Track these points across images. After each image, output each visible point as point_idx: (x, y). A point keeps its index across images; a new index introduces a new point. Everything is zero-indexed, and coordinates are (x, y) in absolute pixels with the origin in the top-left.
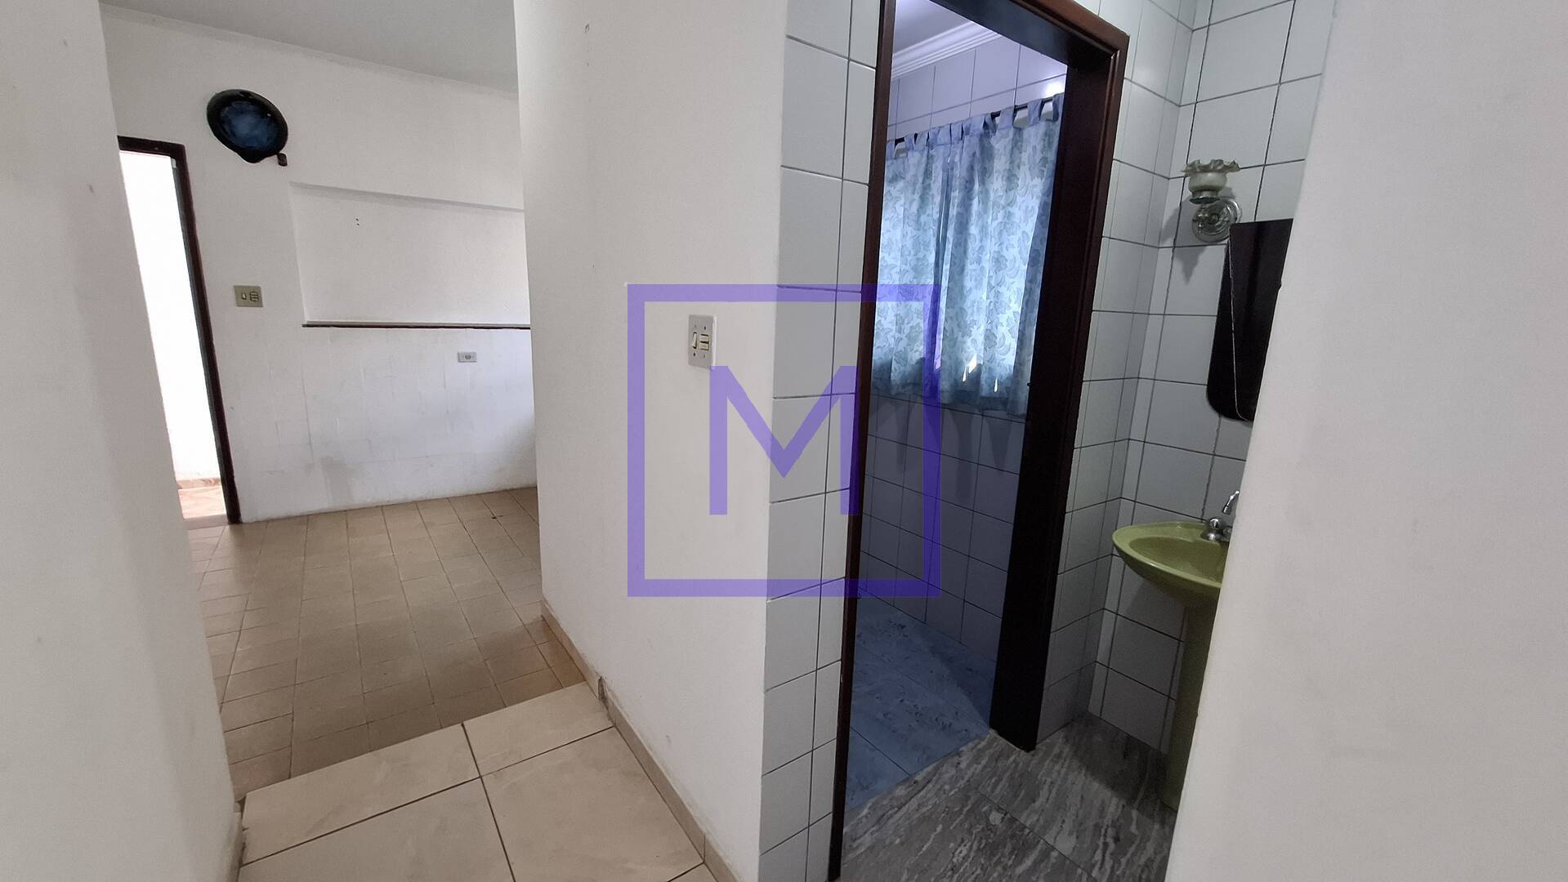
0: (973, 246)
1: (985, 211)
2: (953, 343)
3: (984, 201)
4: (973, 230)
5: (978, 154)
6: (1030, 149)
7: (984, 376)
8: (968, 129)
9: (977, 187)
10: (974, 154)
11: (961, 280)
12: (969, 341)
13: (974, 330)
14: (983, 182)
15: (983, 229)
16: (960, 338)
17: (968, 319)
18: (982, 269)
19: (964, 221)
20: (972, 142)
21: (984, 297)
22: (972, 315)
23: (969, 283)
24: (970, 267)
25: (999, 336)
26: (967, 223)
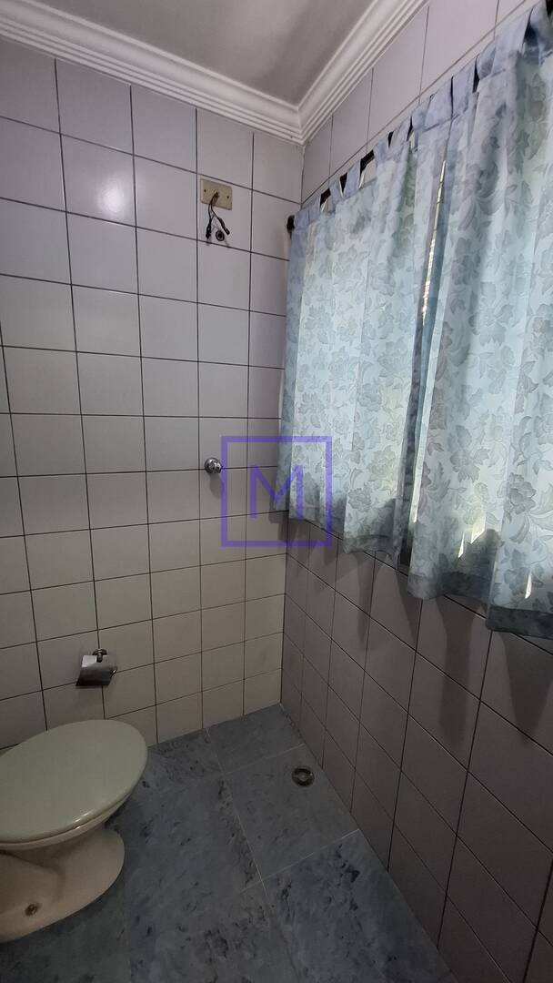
2: (441, 490)
3: (520, 207)
7: (501, 567)
9: (503, 180)
10: (501, 111)
16: (454, 483)
19: (473, 258)
22: (480, 440)
23: (476, 379)
24: (481, 349)
26: (479, 260)
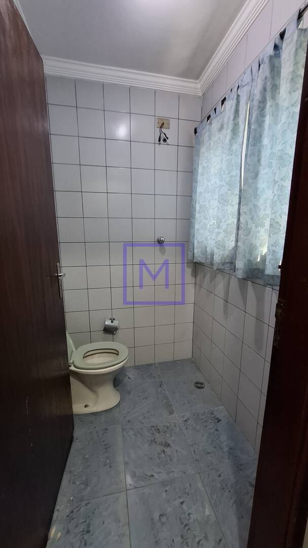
0: (265, 154)
2: (247, 231)
4: (266, 141)
5: (269, 76)
10: (266, 78)
19: (258, 135)
20: (266, 67)
22: (265, 210)
24: (263, 172)
25: (282, 224)
26: (261, 136)
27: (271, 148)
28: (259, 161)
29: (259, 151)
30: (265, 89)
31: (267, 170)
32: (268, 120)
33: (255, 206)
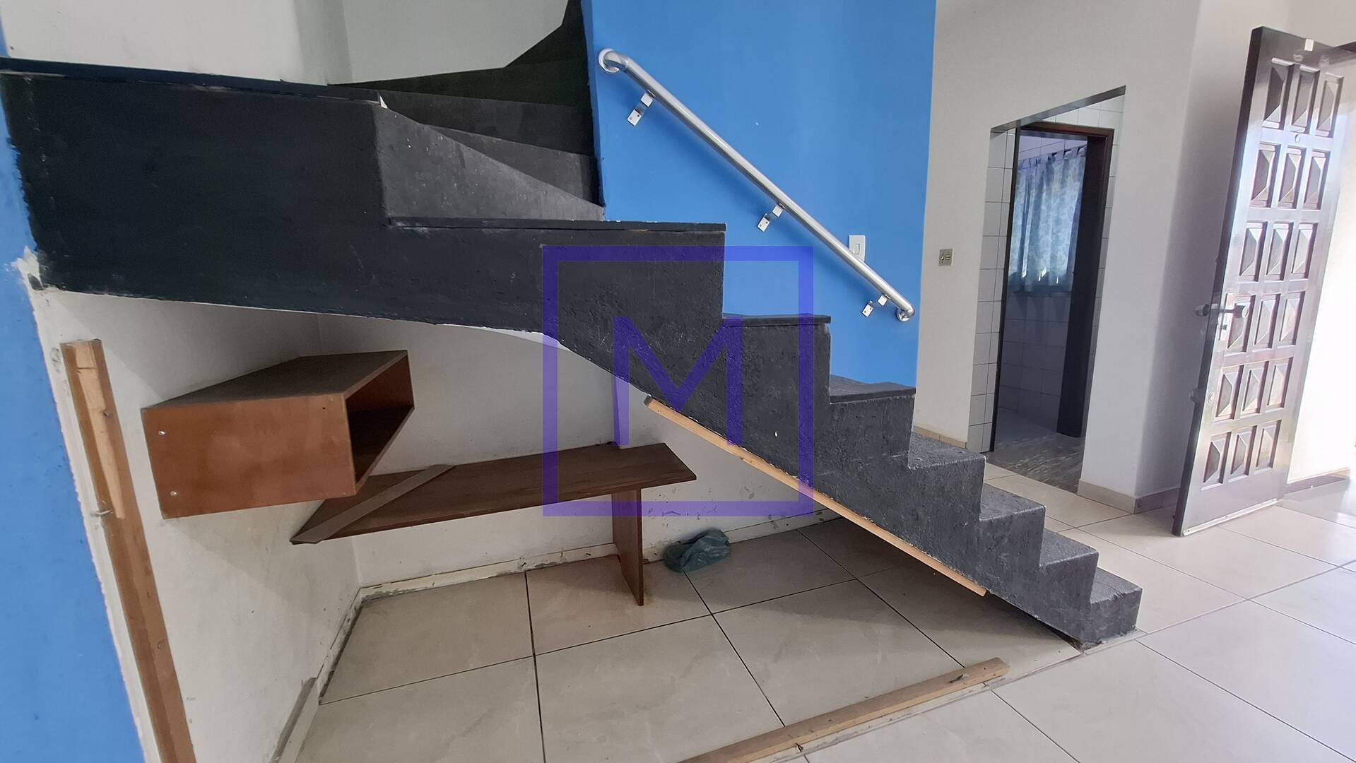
0: (1043, 216)
1: (1050, 198)
2: (1032, 263)
3: (1049, 194)
4: (1043, 207)
5: (1045, 172)
6: (1073, 169)
7: (1050, 276)
8: (1040, 160)
9: (1045, 187)
10: (1043, 172)
11: (1037, 232)
12: (1042, 261)
13: (1044, 256)
14: (1048, 185)
15: (1049, 207)
16: (1037, 260)
17: (1041, 250)
18: (1049, 225)
20: (1042, 167)
21: (1050, 239)
22: (1043, 248)
23: (1041, 233)
24: (1042, 225)
25: (1059, 256)
27: (1048, 212)
28: (1039, 218)
29: (1040, 213)
30: (1042, 179)
31: (1044, 224)
32: (1044, 195)
33: (1037, 245)
